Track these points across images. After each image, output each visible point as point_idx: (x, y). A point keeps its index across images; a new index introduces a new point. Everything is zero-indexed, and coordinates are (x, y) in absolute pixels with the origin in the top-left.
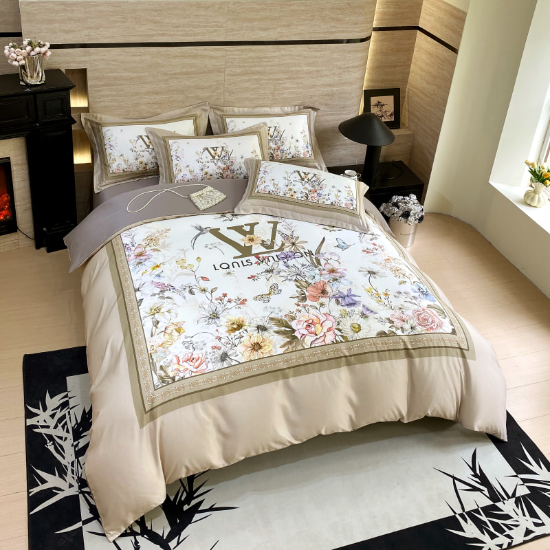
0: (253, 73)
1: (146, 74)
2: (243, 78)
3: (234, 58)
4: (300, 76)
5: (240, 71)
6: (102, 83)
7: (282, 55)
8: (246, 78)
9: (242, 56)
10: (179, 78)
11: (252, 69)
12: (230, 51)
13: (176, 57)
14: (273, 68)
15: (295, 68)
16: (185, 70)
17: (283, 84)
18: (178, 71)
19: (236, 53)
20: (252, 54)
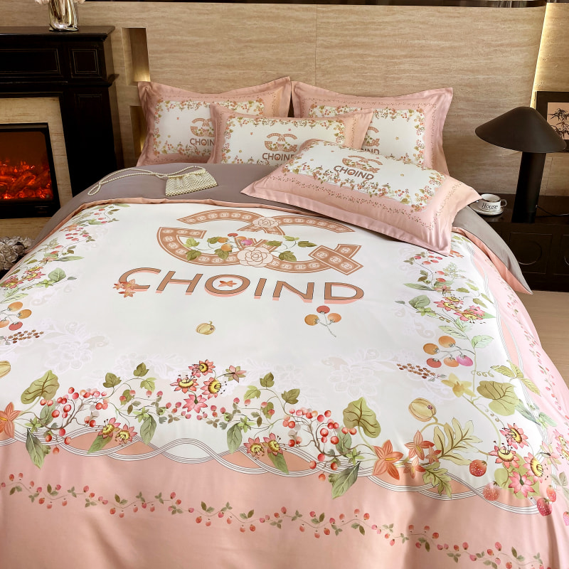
0: (355, 46)
1: (215, 40)
2: (341, 52)
3: (328, 22)
4: (426, 53)
5: (336, 41)
6: (164, 48)
7: (397, 22)
8: (346, 52)
9: (339, 20)
10: (255, 47)
11: (355, 39)
12: (323, 12)
13: (250, 18)
14: (384, 39)
15: (416, 41)
16: (263, 37)
17: (400, 63)
18: (255, 38)
19: (331, 14)
20: (353, 18)
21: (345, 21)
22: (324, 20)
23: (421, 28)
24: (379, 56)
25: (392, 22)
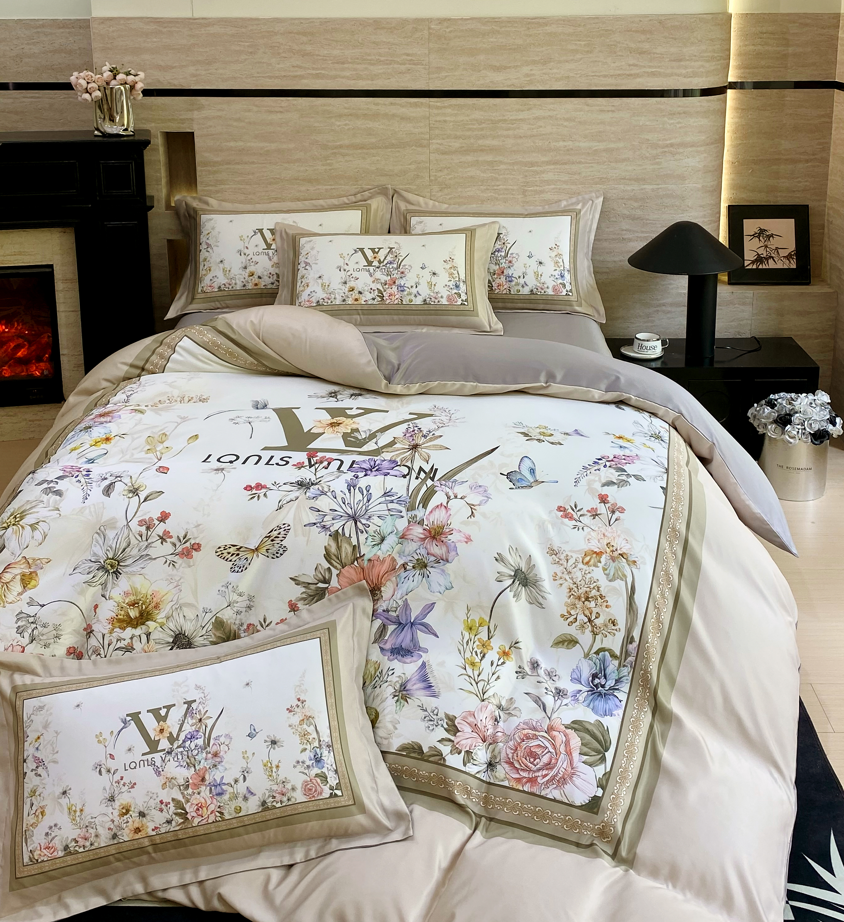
0: (482, 150)
1: (292, 146)
2: (464, 159)
3: (445, 121)
4: (575, 158)
5: (456, 144)
7: (535, 118)
8: (469, 158)
9: (459, 118)
10: (348, 155)
11: (480, 142)
12: (438, 108)
13: (341, 116)
14: (519, 141)
15: (562, 144)
16: (357, 141)
17: (543, 172)
18: (347, 142)
19: (449, 111)
20: (477, 115)
21: (467, 118)
22: (438, 118)
23: (566, 126)
24: (513, 164)
25: (528, 119)
